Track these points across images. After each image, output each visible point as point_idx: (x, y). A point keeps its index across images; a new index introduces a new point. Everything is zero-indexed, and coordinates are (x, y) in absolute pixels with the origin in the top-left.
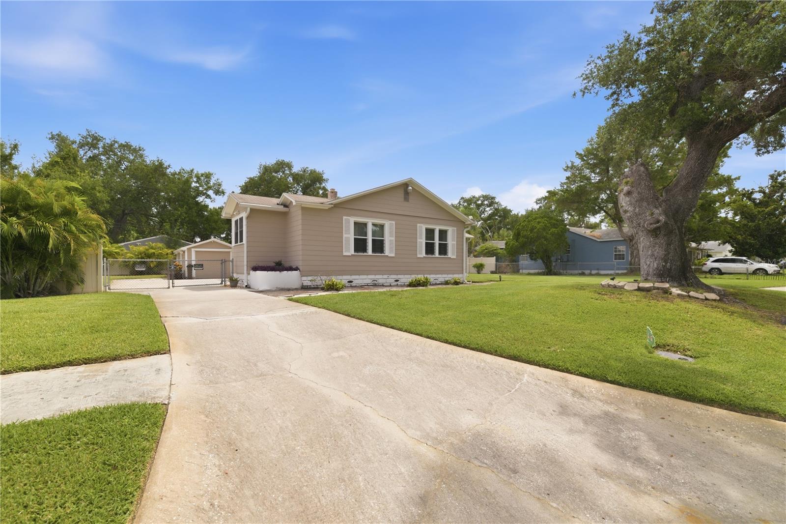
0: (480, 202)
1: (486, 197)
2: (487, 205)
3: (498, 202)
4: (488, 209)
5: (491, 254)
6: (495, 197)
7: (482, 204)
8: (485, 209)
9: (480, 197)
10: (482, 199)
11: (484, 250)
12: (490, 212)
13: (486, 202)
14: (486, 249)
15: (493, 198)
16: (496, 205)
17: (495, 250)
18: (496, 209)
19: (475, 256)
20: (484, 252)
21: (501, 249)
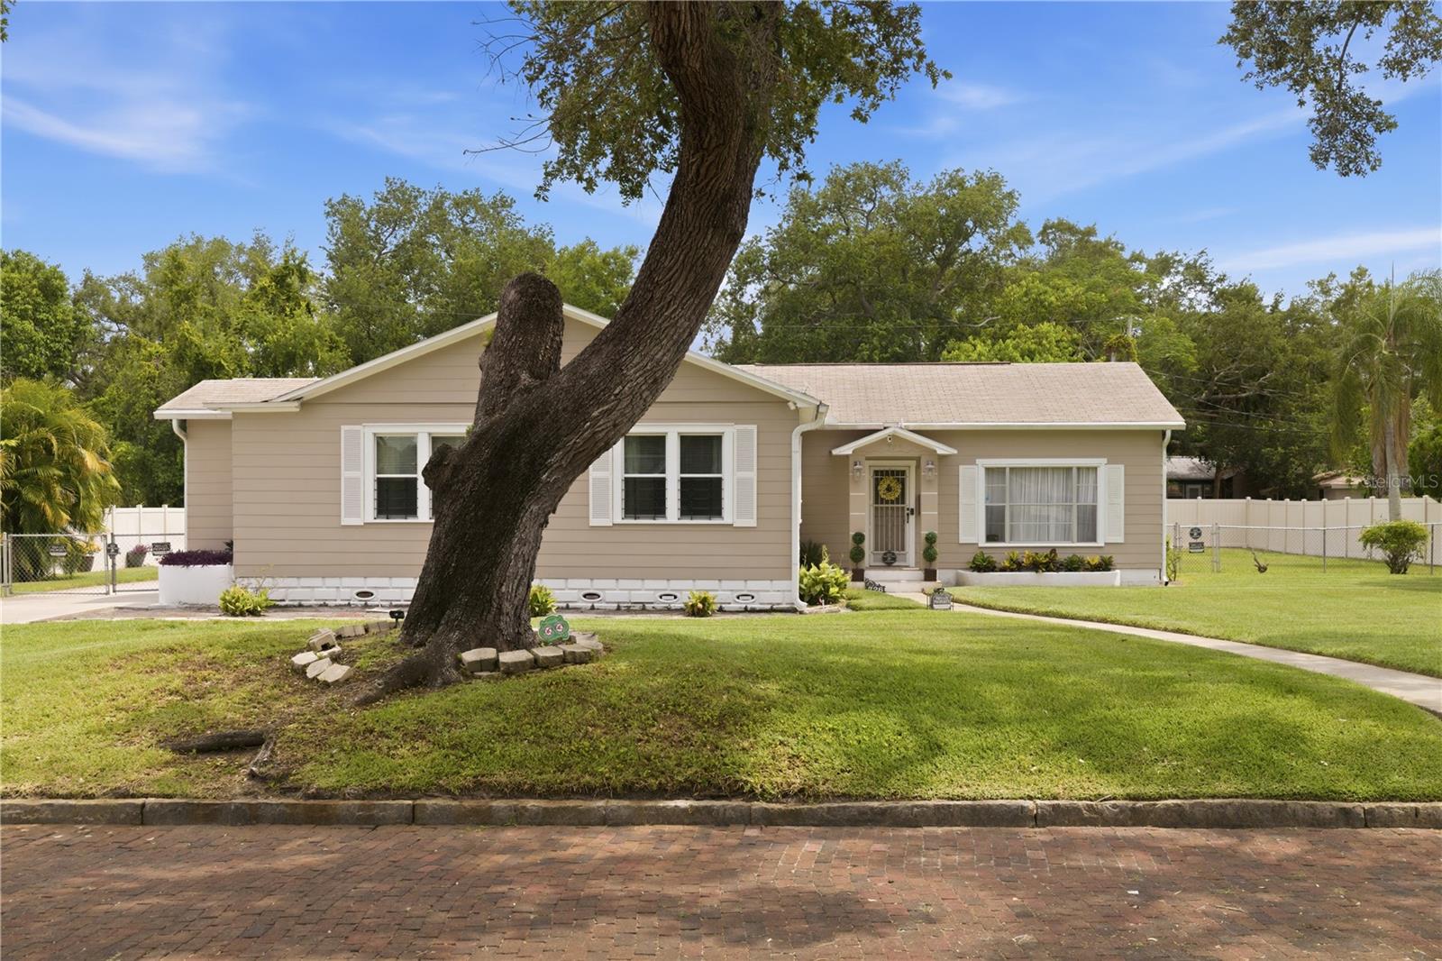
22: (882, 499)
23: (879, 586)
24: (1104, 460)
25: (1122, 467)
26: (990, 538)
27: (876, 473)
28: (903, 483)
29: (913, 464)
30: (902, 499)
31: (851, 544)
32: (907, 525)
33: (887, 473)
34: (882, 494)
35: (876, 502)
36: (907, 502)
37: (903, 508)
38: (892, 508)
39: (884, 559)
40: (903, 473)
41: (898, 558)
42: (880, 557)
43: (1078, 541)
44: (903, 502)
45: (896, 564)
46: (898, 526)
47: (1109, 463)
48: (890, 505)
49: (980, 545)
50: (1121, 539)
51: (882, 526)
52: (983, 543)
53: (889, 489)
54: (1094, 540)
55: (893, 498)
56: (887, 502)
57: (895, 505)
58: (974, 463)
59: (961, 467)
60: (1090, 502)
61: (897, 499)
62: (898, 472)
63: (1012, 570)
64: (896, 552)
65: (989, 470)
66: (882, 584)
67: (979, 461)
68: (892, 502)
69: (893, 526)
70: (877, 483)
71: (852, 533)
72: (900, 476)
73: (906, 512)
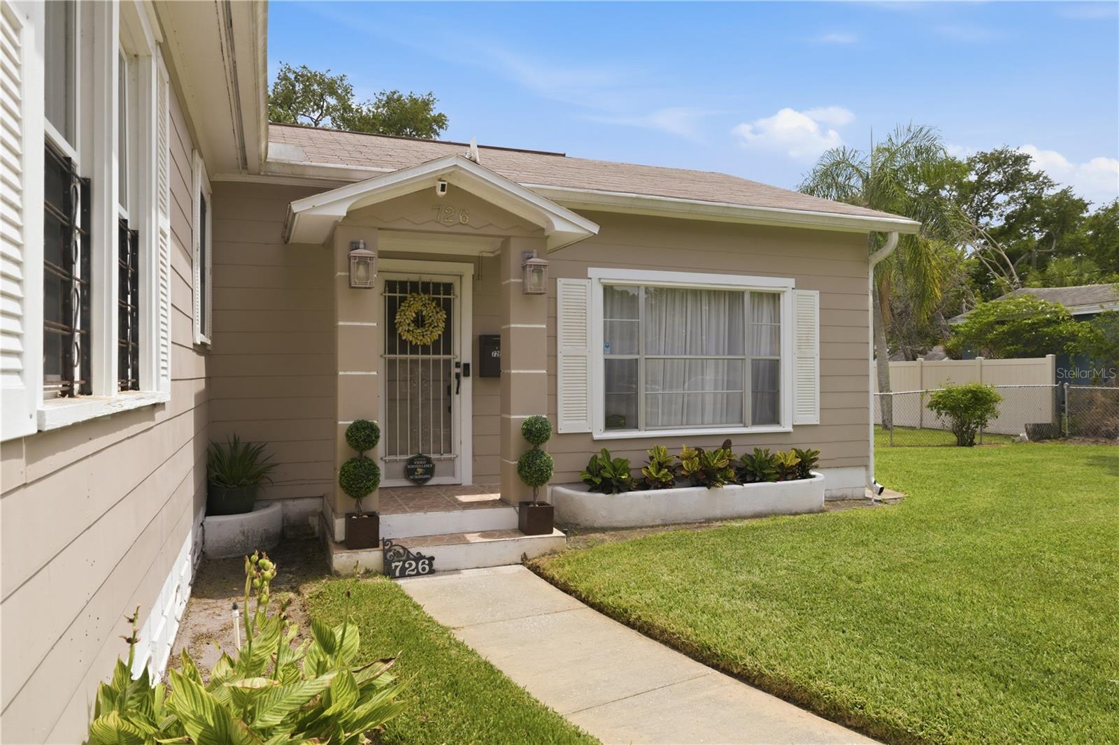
0: (973, 177)
1: (996, 160)
2: (999, 184)
3: (1038, 176)
4: (1001, 198)
5: (1028, 343)
6: (1028, 157)
7: (981, 185)
8: (990, 199)
9: (972, 162)
10: (980, 166)
11: (991, 326)
12: (1009, 210)
13: (995, 177)
14: (1003, 323)
15: (1022, 160)
16: (1030, 187)
17: (1049, 322)
18: (1030, 199)
19: (953, 354)
20: (990, 336)
21: (1079, 318)
22: (404, 343)
23: (419, 557)
24: (791, 282)
25: (816, 294)
26: (612, 422)
27: (390, 286)
28: (447, 307)
29: (468, 270)
30: (446, 342)
31: (342, 452)
32: (456, 399)
33: (415, 287)
34: (406, 332)
35: (391, 350)
36: (457, 351)
37: (447, 363)
38: (425, 363)
39: (409, 473)
40: (448, 288)
41: (439, 467)
42: (400, 467)
43: (754, 423)
44: (448, 351)
45: (433, 482)
46: (437, 400)
47: (798, 286)
48: (420, 357)
49: (596, 436)
50: (814, 419)
51: (403, 400)
52: (600, 433)
53: (419, 321)
54: (775, 420)
55: (428, 341)
56: (414, 350)
57: (432, 357)
58: (584, 276)
59: (561, 282)
60: (765, 354)
61: (436, 343)
62: (437, 286)
63: (665, 486)
64: (433, 456)
65: (609, 291)
66: (426, 551)
67: (593, 272)
68: (425, 349)
69: (426, 400)
70: (392, 308)
71: (344, 423)
72: (441, 294)
73: (455, 370)
